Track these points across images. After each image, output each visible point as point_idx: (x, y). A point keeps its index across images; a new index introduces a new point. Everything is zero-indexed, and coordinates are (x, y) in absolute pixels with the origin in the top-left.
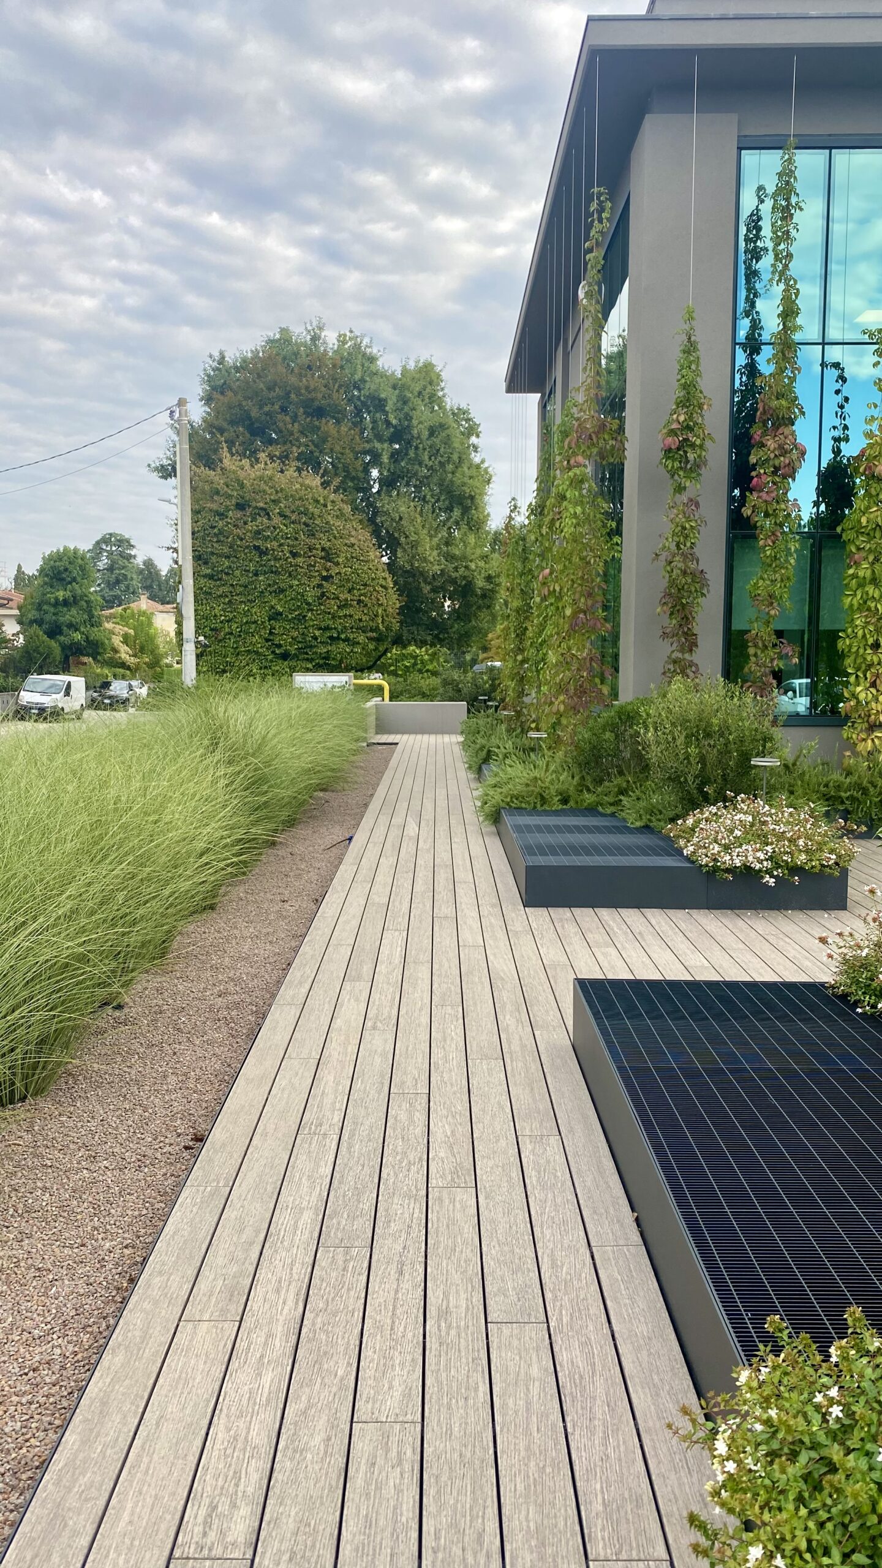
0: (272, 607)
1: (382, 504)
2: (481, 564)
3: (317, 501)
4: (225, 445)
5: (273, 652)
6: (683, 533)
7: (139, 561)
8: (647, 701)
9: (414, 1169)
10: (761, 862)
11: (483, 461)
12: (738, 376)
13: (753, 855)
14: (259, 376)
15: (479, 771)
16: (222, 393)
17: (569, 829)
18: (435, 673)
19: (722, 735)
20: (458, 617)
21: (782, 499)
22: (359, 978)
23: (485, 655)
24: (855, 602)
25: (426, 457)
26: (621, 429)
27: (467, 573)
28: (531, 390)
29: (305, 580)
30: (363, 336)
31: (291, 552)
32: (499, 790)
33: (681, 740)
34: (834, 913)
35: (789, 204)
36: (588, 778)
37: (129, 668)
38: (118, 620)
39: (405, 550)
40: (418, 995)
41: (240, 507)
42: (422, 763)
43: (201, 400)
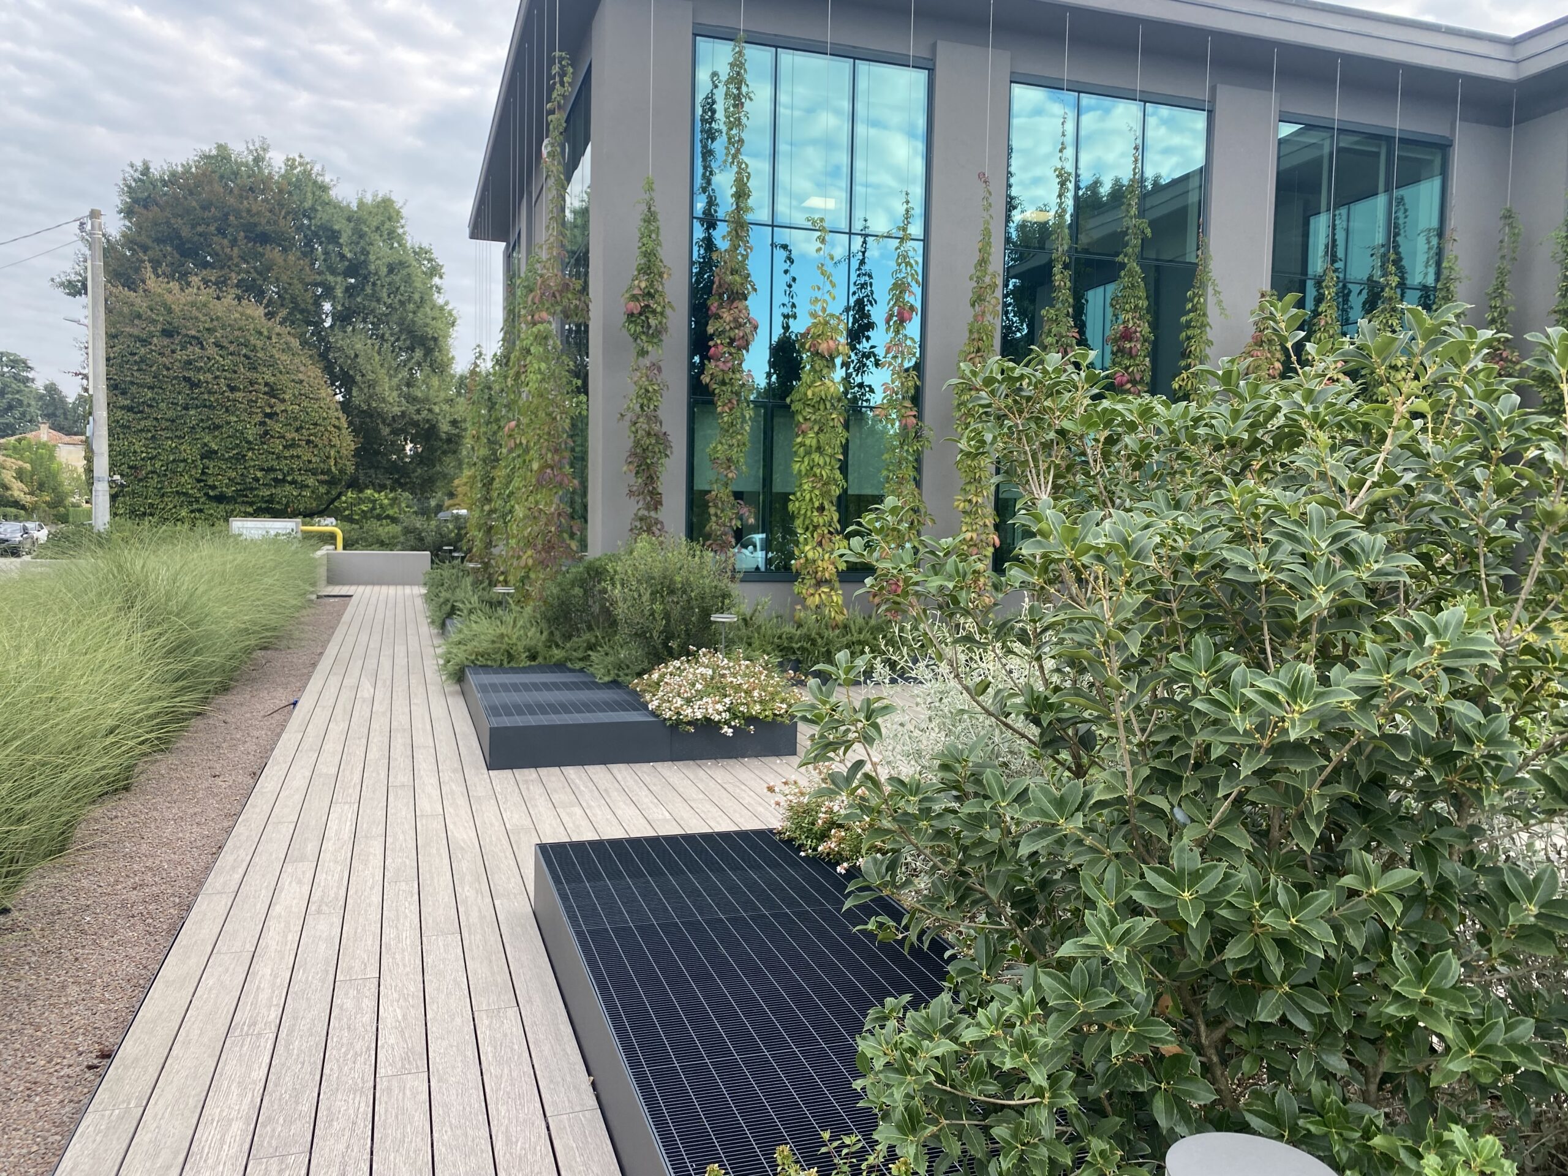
0: (205, 445)
1: (337, 339)
2: (446, 407)
3: (260, 333)
4: (148, 265)
5: (206, 494)
6: (647, 396)
7: (39, 385)
8: (615, 558)
9: (361, 1060)
10: (720, 713)
11: (447, 303)
12: (695, 248)
13: (713, 708)
14: (191, 193)
15: (443, 625)
16: (146, 207)
17: (536, 687)
18: (394, 520)
19: (684, 592)
20: (421, 462)
21: (737, 369)
22: (302, 858)
23: (451, 502)
24: (803, 468)
25: (385, 295)
26: (585, 289)
27: (430, 416)
28: (496, 238)
29: (245, 416)
30: (314, 162)
31: (228, 386)
32: (463, 648)
33: (646, 597)
34: (785, 759)
35: (740, 93)
36: (557, 633)
37: (23, 507)
38: (10, 452)
39: (361, 389)
40: (369, 873)
41: (167, 333)
42: (380, 616)
43: (120, 212)
